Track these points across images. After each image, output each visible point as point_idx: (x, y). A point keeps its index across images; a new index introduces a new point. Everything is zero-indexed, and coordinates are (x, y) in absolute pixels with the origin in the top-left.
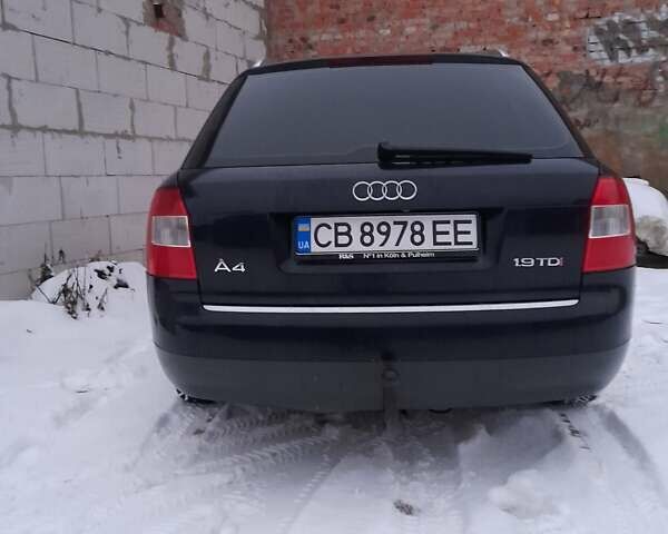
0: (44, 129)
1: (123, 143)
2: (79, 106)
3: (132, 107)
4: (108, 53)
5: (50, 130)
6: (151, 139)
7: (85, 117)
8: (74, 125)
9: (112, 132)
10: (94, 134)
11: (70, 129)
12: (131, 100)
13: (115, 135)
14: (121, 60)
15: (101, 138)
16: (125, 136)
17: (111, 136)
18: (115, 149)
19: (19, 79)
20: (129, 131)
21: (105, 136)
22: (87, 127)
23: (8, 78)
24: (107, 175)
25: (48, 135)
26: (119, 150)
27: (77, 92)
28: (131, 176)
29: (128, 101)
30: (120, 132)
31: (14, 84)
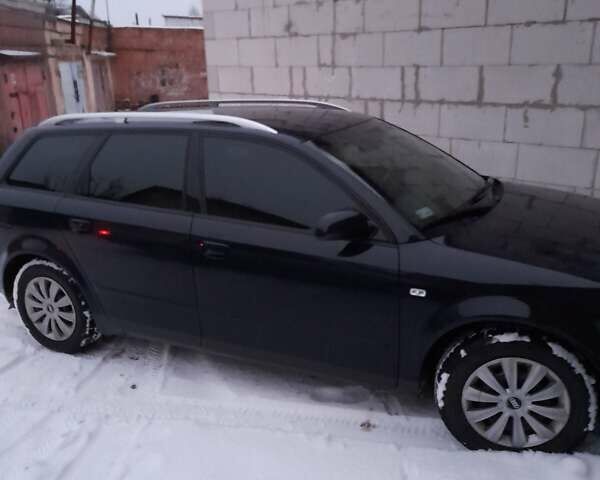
0: (441, 102)
1: (533, 113)
2: (481, 81)
3: (558, 75)
4: (530, 23)
5: (449, 103)
6: (584, 108)
7: (486, 90)
8: (473, 97)
9: (521, 102)
10: (494, 105)
12: (559, 67)
13: (525, 104)
15: (504, 108)
16: (538, 105)
17: (518, 106)
18: (522, 118)
19: (425, 67)
20: (548, 100)
21: (510, 106)
22: (487, 98)
23: (418, 67)
24: (504, 141)
25: (445, 106)
26: (526, 119)
27: (481, 69)
28: (540, 145)
29: (552, 69)
30: (531, 102)
31: (421, 70)
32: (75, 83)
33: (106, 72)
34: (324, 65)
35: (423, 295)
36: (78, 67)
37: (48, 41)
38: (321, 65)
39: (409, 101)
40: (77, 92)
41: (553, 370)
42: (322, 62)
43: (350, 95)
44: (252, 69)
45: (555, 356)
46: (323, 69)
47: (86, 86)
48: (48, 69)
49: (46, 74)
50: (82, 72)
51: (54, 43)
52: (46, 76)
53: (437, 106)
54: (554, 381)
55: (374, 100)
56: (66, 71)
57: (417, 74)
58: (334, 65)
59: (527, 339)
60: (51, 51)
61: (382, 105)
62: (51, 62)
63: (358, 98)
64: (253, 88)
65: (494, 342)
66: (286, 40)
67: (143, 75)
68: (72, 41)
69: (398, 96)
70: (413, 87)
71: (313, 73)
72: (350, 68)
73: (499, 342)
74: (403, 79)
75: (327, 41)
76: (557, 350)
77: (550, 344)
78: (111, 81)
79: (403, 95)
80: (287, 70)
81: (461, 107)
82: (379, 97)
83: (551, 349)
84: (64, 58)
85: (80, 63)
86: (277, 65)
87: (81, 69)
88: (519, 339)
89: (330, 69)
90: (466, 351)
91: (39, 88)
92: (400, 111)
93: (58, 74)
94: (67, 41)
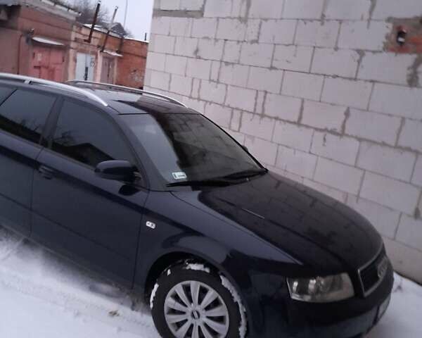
0: (277, 118)
1: (330, 137)
2: (302, 109)
3: (347, 114)
4: (335, 76)
5: (280, 120)
6: (360, 140)
7: (304, 116)
8: (296, 119)
9: (323, 128)
10: (307, 127)
11: (292, 120)
12: (348, 108)
13: (325, 130)
14: (347, 81)
15: (312, 130)
16: (333, 132)
17: (321, 130)
18: (322, 139)
19: (271, 93)
20: (339, 130)
21: (316, 129)
22: (303, 122)
23: (266, 92)
24: (310, 153)
25: (278, 122)
26: (325, 139)
27: (303, 101)
28: (331, 160)
29: (344, 109)
30: (329, 129)
31: (268, 95)
32: (87, 69)
33: (113, 65)
34: (213, 81)
35: (153, 227)
36: (92, 59)
37: (73, 38)
38: (210, 80)
39: (258, 114)
40: (86, 75)
41: (222, 296)
42: (212, 78)
43: (224, 103)
44: (171, 74)
45: (223, 286)
46: (212, 83)
47: (95, 72)
48: (68, 55)
49: (65, 59)
50: (95, 62)
51: (76, 40)
52: (65, 60)
53: (274, 120)
54: (222, 304)
55: (237, 109)
56: (82, 60)
57: (265, 97)
58: (218, 82)
59: (207, 270)
60: (73, 45)
61: (242, 113)
62: (71, 51)
63: (229, 106)
64: (169, 87)
65: (188, 268)
66: (193, 60)
67: (137, 73)
68: (89, 41)
69: (252, 110)
70: (261, 105)
71: (205, 84)
72: (227, 85)
73: (190, 269)
74: (256, 99)
75: (217, 65)
76: (225, 282)
77: (222, 277)
78: (115, 73)
79: (255, 109)
80: (191, 79)
81: (287, 124)
82: (241, 108)
83: (221, 280)
84: (82, 51)
85: (94, 57)
86: (186, 76)
87: (93, 60)
88: (203, 269)
89: (215, 84)
90: (171, 271)
91: (58, 67)
92: (251, 120)
93: (75, 60)
94: (85, 41)
